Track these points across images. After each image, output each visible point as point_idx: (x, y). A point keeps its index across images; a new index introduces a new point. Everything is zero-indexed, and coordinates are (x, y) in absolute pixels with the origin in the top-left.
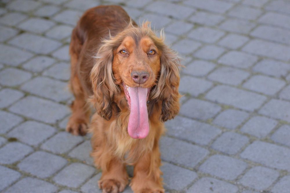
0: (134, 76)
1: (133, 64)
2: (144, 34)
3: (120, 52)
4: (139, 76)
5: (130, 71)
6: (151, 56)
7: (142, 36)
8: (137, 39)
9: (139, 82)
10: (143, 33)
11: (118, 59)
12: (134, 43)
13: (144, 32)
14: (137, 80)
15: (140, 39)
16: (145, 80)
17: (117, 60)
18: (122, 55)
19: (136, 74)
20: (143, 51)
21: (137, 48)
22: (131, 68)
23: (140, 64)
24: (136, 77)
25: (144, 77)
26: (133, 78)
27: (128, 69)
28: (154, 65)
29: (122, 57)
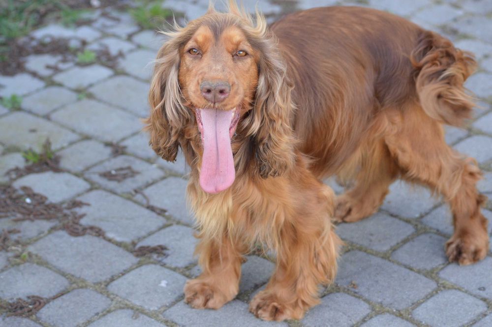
0: (206, 91)
1: (206, 70)
2: (230, 23)
3: (190, 51)
4: (213, 89)
5: (200, 82)
6: (238, 59)
7: (227, 26)
8: (217, 30)
9: (213, 100)
10: (228, 21)
11: (185, 63)
12: (212, 37)
13: (230, 19)
14: (209, 96)
15: (222, 30)
16: (222, 97)
17: (185, 65)
18: (192, 55)
19: (208, 87)
20: (225, 50)
21: (216, 46)
22: (200, 77)
23: (216, 70)
24: (209, 91)
25: (222, 92)
26: (204, 94)
27: (197, 78)
28: (245, 74)
29: (191, 59)
